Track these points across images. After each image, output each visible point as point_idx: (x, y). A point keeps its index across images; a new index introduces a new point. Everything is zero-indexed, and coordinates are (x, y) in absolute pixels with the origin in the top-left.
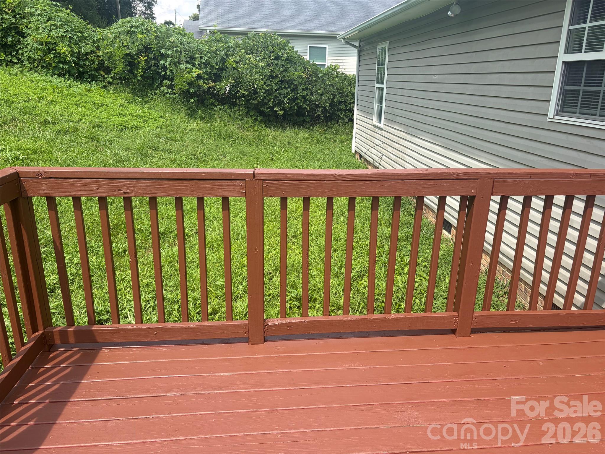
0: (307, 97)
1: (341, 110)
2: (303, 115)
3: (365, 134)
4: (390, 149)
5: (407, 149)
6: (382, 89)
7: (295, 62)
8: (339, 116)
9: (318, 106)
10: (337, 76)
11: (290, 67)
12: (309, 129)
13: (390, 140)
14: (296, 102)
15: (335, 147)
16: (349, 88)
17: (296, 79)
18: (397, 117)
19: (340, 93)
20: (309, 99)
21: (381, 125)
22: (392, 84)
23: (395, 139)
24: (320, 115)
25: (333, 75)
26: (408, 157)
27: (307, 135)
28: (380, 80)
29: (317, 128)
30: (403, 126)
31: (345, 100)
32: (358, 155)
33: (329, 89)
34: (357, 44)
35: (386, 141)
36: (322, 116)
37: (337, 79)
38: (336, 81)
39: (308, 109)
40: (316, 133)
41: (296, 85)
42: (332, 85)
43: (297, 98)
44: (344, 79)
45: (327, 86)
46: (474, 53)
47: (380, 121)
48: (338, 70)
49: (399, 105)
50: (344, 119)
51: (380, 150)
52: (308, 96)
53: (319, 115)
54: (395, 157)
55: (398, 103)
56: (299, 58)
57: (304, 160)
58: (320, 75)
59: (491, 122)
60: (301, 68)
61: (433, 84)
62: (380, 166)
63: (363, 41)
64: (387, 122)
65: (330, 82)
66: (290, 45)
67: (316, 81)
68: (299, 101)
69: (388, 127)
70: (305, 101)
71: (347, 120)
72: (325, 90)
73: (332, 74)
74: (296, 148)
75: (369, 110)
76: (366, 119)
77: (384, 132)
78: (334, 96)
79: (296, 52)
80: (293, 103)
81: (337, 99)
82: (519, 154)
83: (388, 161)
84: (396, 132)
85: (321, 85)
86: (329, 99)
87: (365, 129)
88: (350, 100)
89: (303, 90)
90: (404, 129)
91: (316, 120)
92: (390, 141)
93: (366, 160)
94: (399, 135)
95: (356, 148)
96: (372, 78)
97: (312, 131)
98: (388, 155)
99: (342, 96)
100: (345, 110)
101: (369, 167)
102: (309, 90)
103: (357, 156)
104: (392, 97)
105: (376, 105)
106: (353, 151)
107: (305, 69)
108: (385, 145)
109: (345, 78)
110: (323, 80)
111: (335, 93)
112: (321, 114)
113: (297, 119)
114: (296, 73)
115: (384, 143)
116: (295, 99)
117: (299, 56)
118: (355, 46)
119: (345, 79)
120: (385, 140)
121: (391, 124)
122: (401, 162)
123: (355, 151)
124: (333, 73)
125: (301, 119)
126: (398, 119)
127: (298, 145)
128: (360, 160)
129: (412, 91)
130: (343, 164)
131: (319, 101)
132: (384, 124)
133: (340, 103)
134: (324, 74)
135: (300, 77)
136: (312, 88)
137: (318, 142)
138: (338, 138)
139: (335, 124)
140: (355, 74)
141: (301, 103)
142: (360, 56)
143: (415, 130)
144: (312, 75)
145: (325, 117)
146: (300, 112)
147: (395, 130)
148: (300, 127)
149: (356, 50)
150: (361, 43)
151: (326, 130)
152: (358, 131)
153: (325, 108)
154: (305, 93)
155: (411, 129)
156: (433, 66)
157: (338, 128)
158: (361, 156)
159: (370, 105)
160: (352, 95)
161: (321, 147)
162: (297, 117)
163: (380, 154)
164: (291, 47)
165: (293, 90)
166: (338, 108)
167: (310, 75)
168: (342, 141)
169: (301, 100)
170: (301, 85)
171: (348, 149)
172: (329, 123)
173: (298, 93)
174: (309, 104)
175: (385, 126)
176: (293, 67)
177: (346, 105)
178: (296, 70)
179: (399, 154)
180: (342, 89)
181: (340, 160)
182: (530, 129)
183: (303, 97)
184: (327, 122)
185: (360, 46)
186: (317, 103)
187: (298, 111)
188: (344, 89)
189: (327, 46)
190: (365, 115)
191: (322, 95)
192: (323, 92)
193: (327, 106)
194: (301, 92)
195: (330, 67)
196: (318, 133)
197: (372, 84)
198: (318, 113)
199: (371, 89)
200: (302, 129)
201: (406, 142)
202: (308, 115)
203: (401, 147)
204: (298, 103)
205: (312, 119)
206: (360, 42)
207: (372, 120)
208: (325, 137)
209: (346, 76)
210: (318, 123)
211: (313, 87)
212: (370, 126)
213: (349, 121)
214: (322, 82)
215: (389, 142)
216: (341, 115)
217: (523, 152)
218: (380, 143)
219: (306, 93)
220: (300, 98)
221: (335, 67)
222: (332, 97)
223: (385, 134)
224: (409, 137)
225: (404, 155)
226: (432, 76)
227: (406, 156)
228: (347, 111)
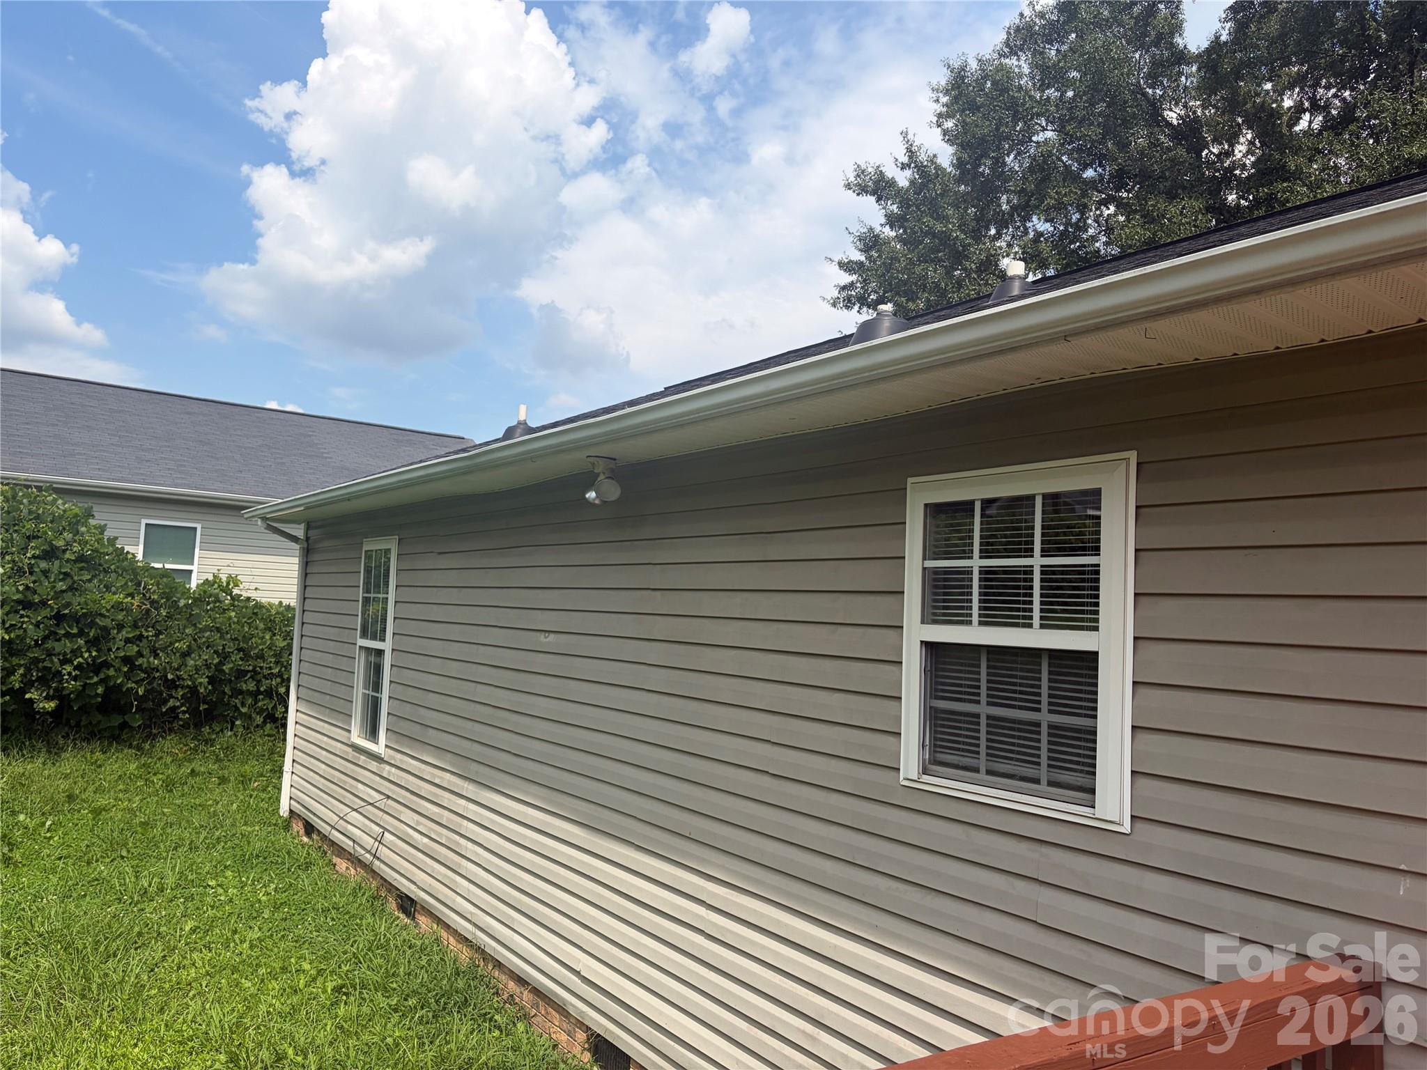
0: (140, 661)
1: (241, 692)
2: (123, 710)
3: (323, 766)
4: (408, 816)
5: (465, 822)
6: (380, 653)
7: (106, 566)
8: (237, 709)
9: (172, 685)
10: (233, 605)
11: (90, 581)
12: (139, 748)
13: (407, 790)
14: (102, 676)
15: (228, 801)
16: (268, 637)
17: (108, 611)
18: (431, 731)
19: (240, 650)
20: (145, 666)
21: (379, 748)
22: (411, 644)
23: (426, 789)
24: (178, 707)
25: (220, 602)
26: (470, 845)
27: (133, 766)
28: (373, 628)
29: (169, 745)
30: (450, 755)
31: (255, 667)
32: (301, 824)
33: (208, 638)
34: (299, 531)
35: (394, 792)
36: (184, 712)
37: (233, 614)
38: (230, 618)
39: (140, 693)
40: (160, 758)
41: (106, 630)
42: (217, 628)
43: (106, 665)
44: (254, 613)
45: (202, 630)
46: (658, 593)
47: (373, 733)
48: (236, 591)
49: (433, 700)
50: (250, 717)
51: (377, 816)
52: (142, 656)
53: (174, 709)
54: (426, 840)
55: (431, 694)
56: (118, 556)
57: (124, 853)
58: (182, 603)
59: (732, 770)
60: (126, 584)
61: (541, 655)
62: (377, 863)
63: (317, 528)
64: (397, 742)
65: (214, 620)
66: (92, 522)
67: (169, 617)
68: (111, 672)
69: (399, 756)
70: (131, 669)
71: (259, 720)
72: (195, 640)
73: (218, 600)
74: (97, 812)
75: (337, 705)
76: (326, 725)
77: (387, 767)
78: (225, 656)
79: (112, 541)
80: (91, 678)
81: (231, 665)
82: (829, 865)
83: (402, 850)
84: (427, 772)
85: (185, 627)
86: (208, 666)
87: (324, 753)
88: (270, 668)
89: (128, 641)
90: (451, 764)
91: (164, 722)
92: (408, 794)
93: (324, 838)
94: (437, 781)
95: (292, 802)
96: (346, 621)
97: (149, 754)
98: (402, 831)
99: (245, 658)
100: (255, 694)
101: (336, 860)
102: (145, 641)
103: (298, 827)
104: (408, 677)
105: (359, 692)
106: (284, 811)
107: (139, 584)
108: (390, 802)
109: (256, 611)
110: (191, 615)
111: (227, 650)
112: (182, 705)
113: (99, 722)
114: (108, 596)
115: (388, 797)
116: (97, 667)
117: (120, 552)
118: (294, 539)
119: (256, 614)
120: (390, 790)
121: (411, 748)
122: (446, 857)
123: (291, 811)
124: (222, 599)
125: (116, 720)
126: (433, 737)
127: (102, 801)
128: (305, 839)
129: (475, 666)
130: (258, 856)
131: (178, 669)
132: (386, 746)
133: (241, 674)
134: (195, 600)
135: (118, 607)
136: (157, 635)
137: (169, 785)
138: (233, 770)
139: (222, 730)
140: (293, 603)
141: (117, 677)
142: (307, 563)
143: (487, 769)
144: (157, 602)
145: (194, 712)
146: (114, 701)
147: (423, 766)
148: (110, 744)
149: (297, 547)
150: (311, 533)
151: (195, 750)
152: (300, 757)
153: (194, 690)
154: (133, 650)
155: (474, 766)
156: (539, 612)
157: (233, 740)
158: (310, 829)
159: (341, 691)
160: (275, 655)
161: (178, 802)
162: (100, 717)
163: (378, 830)
164: (95, 527)
165: (93, 643)
166: (232, 689)
167: (153, 602)
168: (244, 780)
169: (118, 670)
170: (120, 627)
171: (264, 805)
172: (206, 730)
173: (110, 650)
174: (143, 680)
175: (391, 752)
176: (101, 581)
177: (259, 681)
178: (108, 588)
179: (440, 834)
180: (246, 639)
181: (243, 843)
182: (851, 800)
183: (127, 660)
184: (198, 726)
185: (307, 539)
186: (170, 676)
187: (105, 696)
188: (254, 640)
189: (199, 526)
190: (325, 715)
191: (186, 655)
192: (189, 646)
193: (201, 684)
194: (119, 646)
195: (215, 582)
196: (169, 759)
197: (345, 635)
198: (171, 703)
199: (345, 650)
200: (117, 750)
201: (463, 802)
202: (139, 709)
203: (446, 813)
204: (108, 678)
205: (150, 719)
206: (308, 528)
207: (349, 731)
208: (193, 771)
209: (259, 606)
210: (171, 730)
211: (160, 633)
212: (339, 745)
213: (265, 722)
214: (188, 619)
215: (404, 797)
216: (243, 704)
217: (842, 863)
218: (377, 796)
219: (136, 649)
220: (117, 663)
221: (228, 584)
222: (216, 661)
223: (389, 772)
224: (469, 789)
225: (457, 838)
226: (538, 634)
227: (463, 841)
228: (261, 697)
